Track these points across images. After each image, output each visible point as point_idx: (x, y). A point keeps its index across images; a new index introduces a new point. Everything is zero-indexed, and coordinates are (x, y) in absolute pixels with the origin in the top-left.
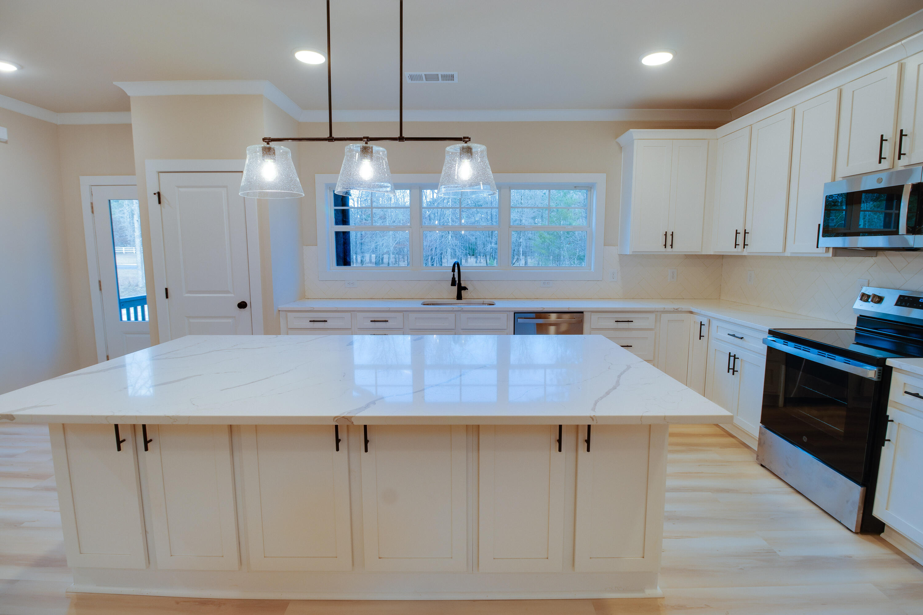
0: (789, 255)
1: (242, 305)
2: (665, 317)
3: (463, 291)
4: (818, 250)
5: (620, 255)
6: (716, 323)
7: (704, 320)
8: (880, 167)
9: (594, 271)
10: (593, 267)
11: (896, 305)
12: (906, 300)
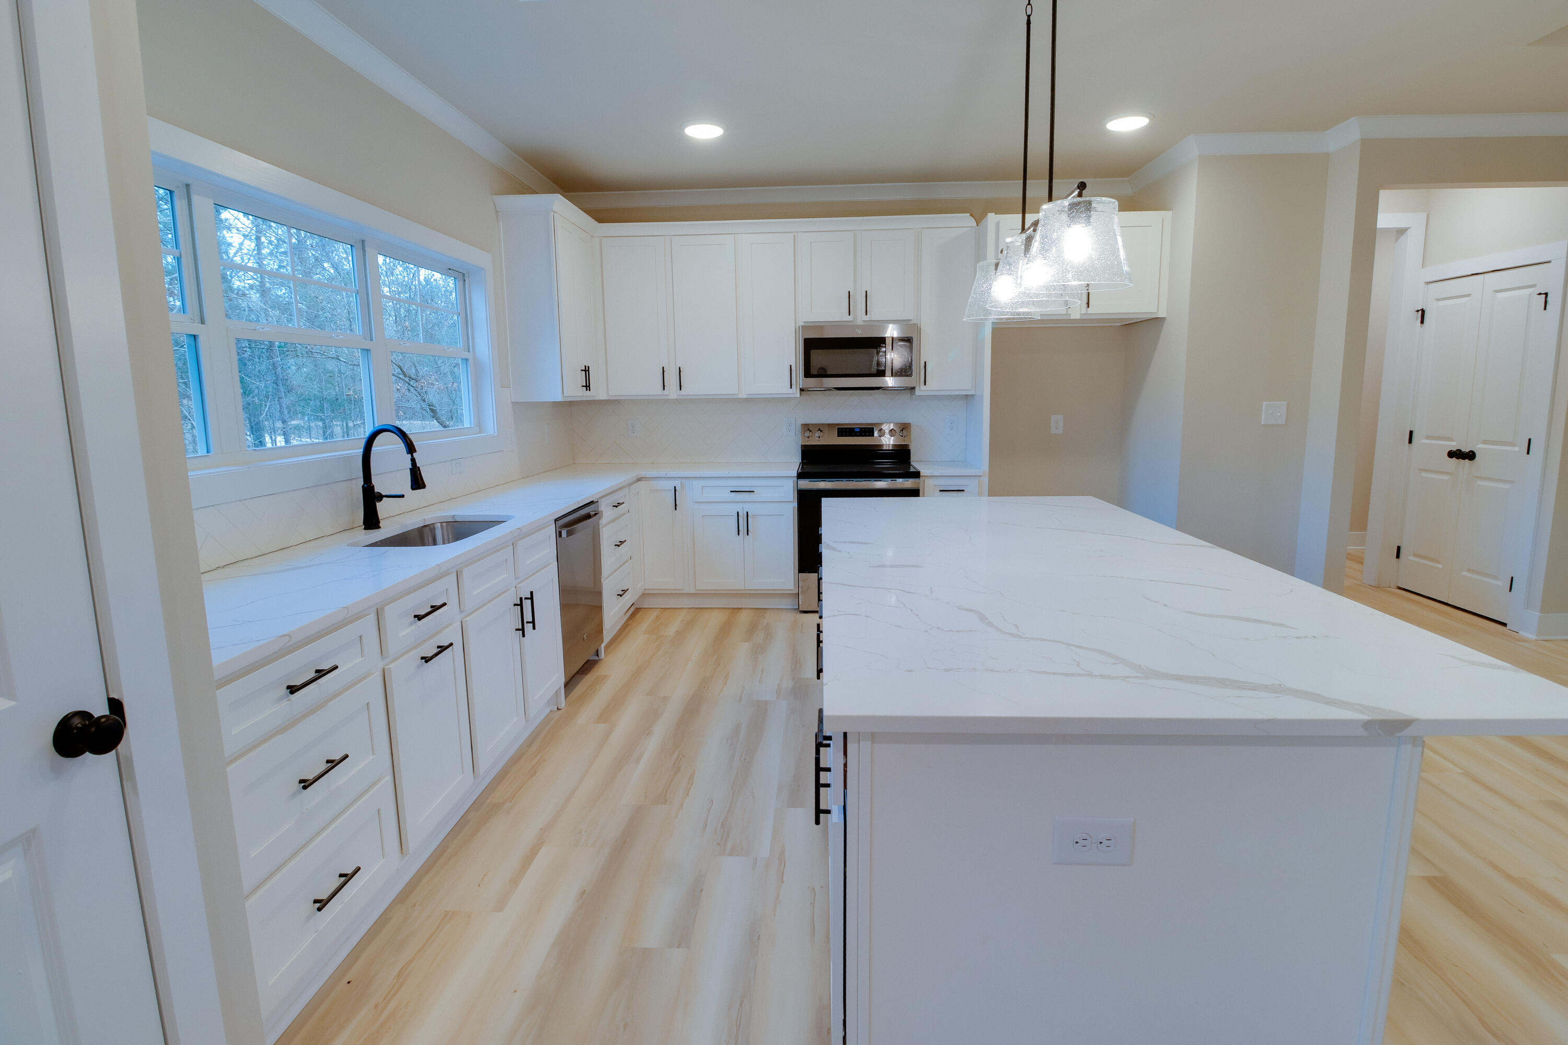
0: (745, 396)
4: (790, 391)
6: (697, 484)
7: (677, 484)
8: (848, 318)
9: (496, 434)
10: (491, 427)
11: (838, 436)
12: (845, 431)
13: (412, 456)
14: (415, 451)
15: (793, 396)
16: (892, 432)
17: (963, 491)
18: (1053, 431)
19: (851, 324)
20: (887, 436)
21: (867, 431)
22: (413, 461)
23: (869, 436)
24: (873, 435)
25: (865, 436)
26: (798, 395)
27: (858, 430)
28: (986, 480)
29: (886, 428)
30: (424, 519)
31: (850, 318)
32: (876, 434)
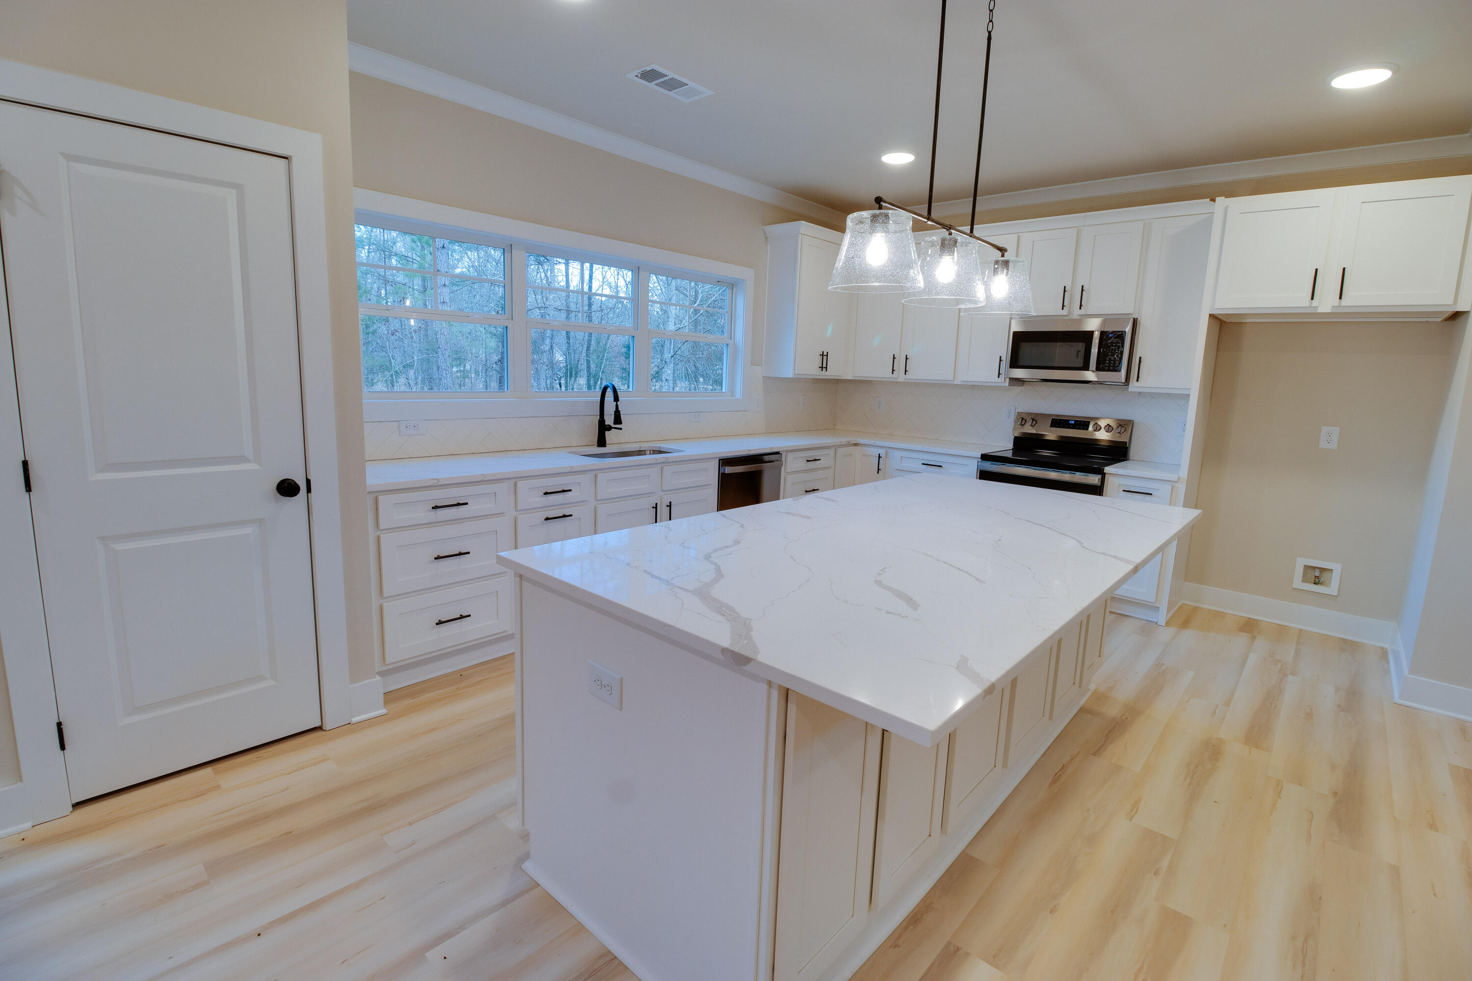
0: (959, 383)
1: (287, 488)
2: (841, 451)
3: (607, 433)
4: (999, 380)
5: (766, 378)
6: (898, 454)
7: (882, 452)
8: (1061, 312)
9: (741, 398)
10: (738, 394)
11: (1051, 426)
12: (1059, 422)
13: (617, 403)
14: (619, 401)
15: (1000, 385)
16: (1109, 428)
17: (1151, 494)
18: (1323, 444)
19: (1066, 318)
20: (1103, 430)
21: (1083, 424)
22: (617, 406)
23: (1083, 429)
24: (1087, 429)
25: (1079, 428)
26: (1007, 384)
27: (1073, 422)
28: (1182, 487)
29: (1103, 423)
30: (640, 447)
31: (1065, 312)
32: (1091, 428)
